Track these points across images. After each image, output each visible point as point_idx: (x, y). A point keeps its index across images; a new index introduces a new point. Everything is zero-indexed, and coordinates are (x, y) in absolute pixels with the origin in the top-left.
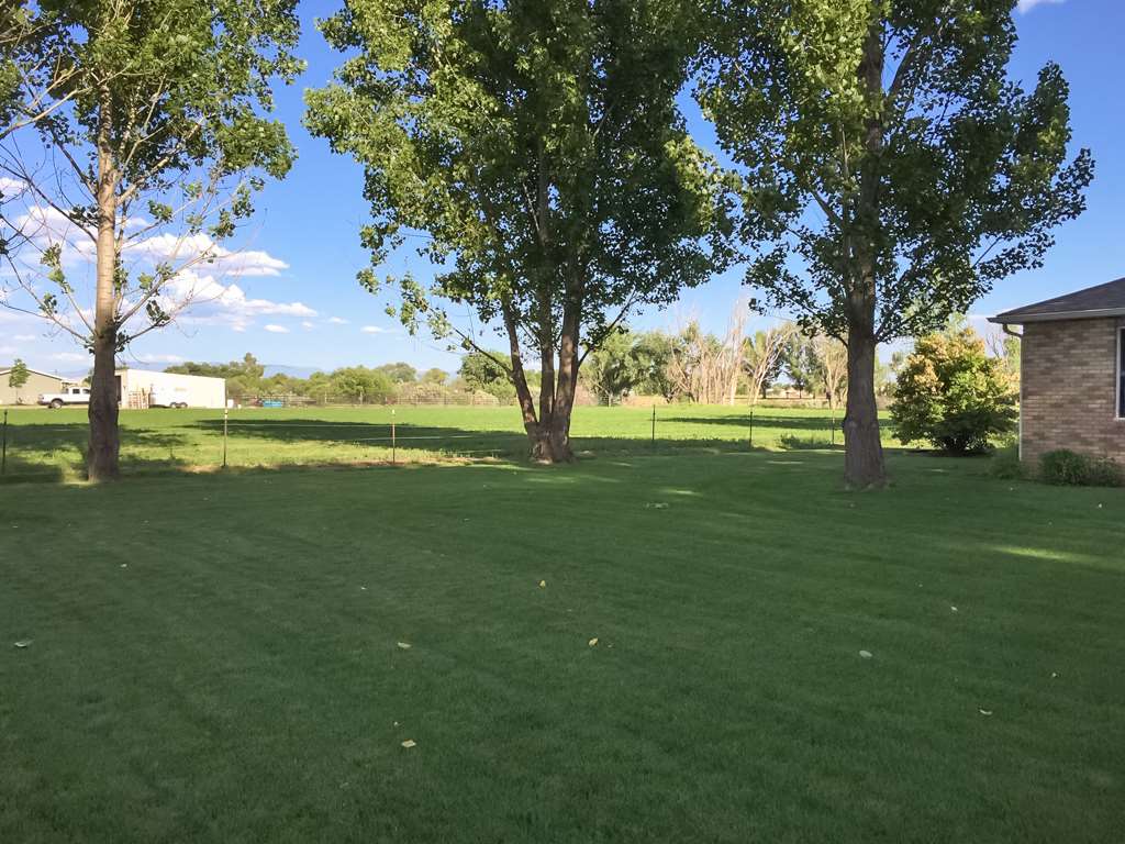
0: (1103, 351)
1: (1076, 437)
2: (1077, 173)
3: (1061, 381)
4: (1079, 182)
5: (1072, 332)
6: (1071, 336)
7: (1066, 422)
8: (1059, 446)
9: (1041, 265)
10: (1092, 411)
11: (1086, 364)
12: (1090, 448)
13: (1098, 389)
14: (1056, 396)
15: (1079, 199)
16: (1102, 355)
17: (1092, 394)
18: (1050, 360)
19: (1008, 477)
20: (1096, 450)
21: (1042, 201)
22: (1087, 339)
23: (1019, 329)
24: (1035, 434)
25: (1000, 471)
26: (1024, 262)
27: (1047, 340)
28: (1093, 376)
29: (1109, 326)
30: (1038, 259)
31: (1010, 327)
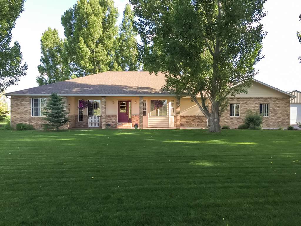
0: (29, 103)
1: (23, 120)
2: (24, 67)
3: (20, 109)
4: (25, 69)
5: (22, 98)
6: (22, 99)
7: (21, 117)
8: (19, 123)
9: (17, 85)
10: (26, 115)
11: (25, 105)
12: (26, 123)
13: (28, 110)
14: (18, 111)
15: (25, 72)
16: (28, 103)
17: (26, 111)
18: (17, 104)
19: (9, 130)
20: (27, 123)
21: (18, 72)
22: (25, 100)
23: (10, 97)
24: (14, 120)
25: (6, 129)
26: (14, 83)
27: (17, 100)
28: (26, 108)
29: (30, 98)
30: (17, 83)
31: (8, 96)
